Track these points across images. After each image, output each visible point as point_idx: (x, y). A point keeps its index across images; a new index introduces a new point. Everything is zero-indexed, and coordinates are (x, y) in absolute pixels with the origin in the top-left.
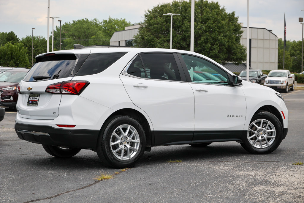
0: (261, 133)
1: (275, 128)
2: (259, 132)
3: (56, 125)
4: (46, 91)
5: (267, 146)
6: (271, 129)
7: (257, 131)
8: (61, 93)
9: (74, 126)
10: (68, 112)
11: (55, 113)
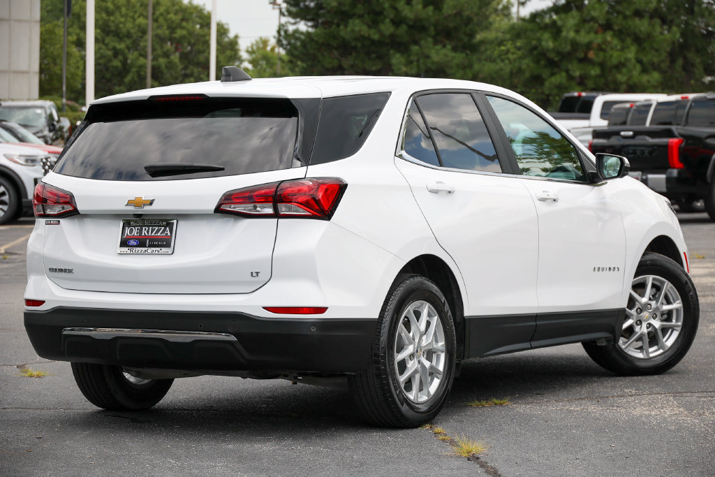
0: (645, 314)
1: (680, 301)
2: (641, 311)
3: (264, 308)
4: (218, 210)
5: (661, 351)
6: (669, 303)
7: (635, 309)
8: (276, 215)
9: (322, 310)
10: (304, 269)
11: (257, 273)
